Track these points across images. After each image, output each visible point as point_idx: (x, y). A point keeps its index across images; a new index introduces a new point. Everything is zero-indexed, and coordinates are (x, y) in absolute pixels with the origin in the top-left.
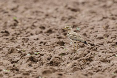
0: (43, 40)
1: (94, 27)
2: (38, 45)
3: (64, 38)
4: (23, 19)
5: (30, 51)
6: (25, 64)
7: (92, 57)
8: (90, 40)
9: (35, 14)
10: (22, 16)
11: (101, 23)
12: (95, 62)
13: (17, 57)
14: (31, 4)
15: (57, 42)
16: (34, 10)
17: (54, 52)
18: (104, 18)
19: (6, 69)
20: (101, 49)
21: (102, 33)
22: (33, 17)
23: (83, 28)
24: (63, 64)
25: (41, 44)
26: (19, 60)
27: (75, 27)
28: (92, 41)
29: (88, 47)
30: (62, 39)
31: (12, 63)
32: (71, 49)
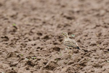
0: (40, 45)
1: (88, 34)
2: (35, 50)
3: (59, 44)
4: (22, 25)
5: (28, 56)
6: (23, 68)
7: (85, 63)
8: (84, 46)
9: (33, 21)
10: (21, 23)
11: (94, 30)
12: (88, 67)
13: (16, 61)
14: (30, 12)
15: (53, 47)
16: (32, 17)
17: (50, 57)
18: (97, 26)
19: (5, 72)
20: (94, 55)
21: (95, 40)
22: (31, 24)
23: (78, 35)
24: (58, 68)
25: (38, 49)
26: (17, 64)
27: (70, 34)
28: (86, 48)
29: (82, 53)
30: (58, 45)
31: (11, 66)
32: (66, 55)
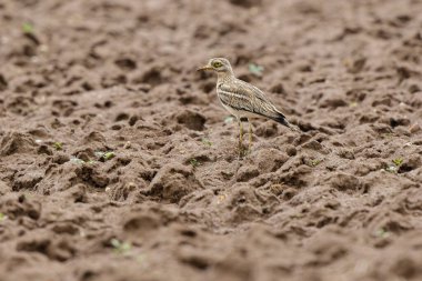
0: (128, 107)
1: (313, 62)
2: (110, 125)
3: (202, 103)
4: (57, 30)
5: (80, 148)
6: (61, 193)
7: (303, 173)
8: (297, 108)
9: (101, 13)
10: (54, 22)
11: (338, 48)
12: (314, 189)
13: (35, 169)
15: (179, 115)
17: (167, 152)
18: (349, 31)
20: (336, 144)
21: (341, 84)
22: (93, 24)
23: (274, 66)
24: (198, 194)
25: (121, 123)
26: (41, 178)
27: (243, 62)
28: (305, 115)
29: (291, 134)
30: (195, 104)
31: (15, 189)
32: (229, 142)
